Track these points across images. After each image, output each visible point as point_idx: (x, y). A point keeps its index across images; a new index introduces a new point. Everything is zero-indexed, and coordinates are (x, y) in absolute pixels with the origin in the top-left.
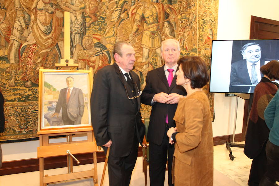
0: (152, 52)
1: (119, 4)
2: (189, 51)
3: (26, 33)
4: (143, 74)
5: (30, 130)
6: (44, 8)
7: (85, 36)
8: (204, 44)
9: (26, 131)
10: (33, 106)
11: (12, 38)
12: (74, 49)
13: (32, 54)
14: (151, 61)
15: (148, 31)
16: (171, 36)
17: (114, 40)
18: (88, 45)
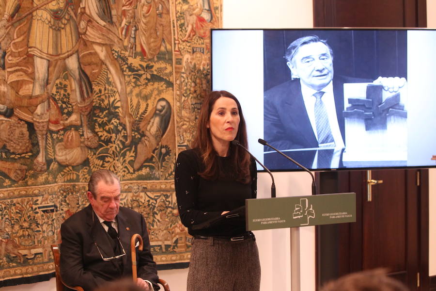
0: (55, 67)
2: (150, 60)
4: (36, 128)
8: (189, 36)
14: (54, 91)
16: (103, 23)
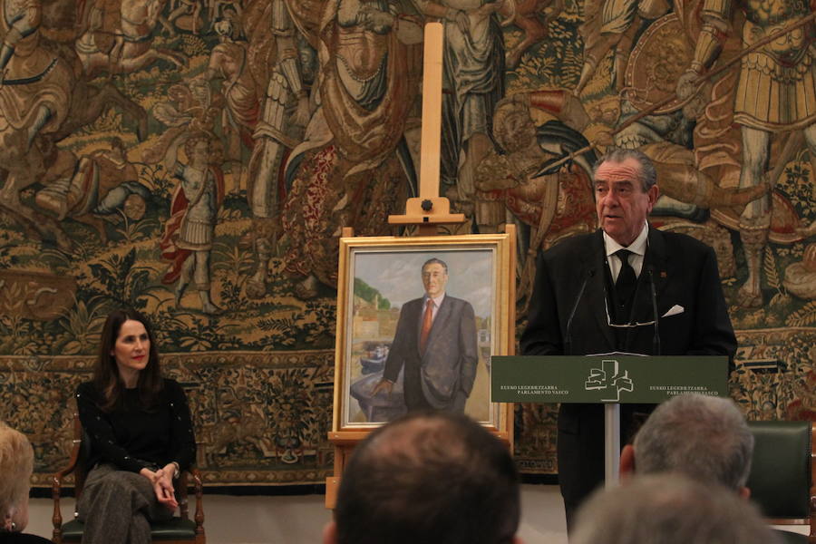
0: (784, 141)
3: (302, 111)
5: (307, 453)
6: (361, 18)
7: (502, 101)
9: (293, 458)
10: (319, 367)
11: (260, 130)
12: (462, 153)
13: (321, 181)
17: (614, 105)
18: (515, 136)
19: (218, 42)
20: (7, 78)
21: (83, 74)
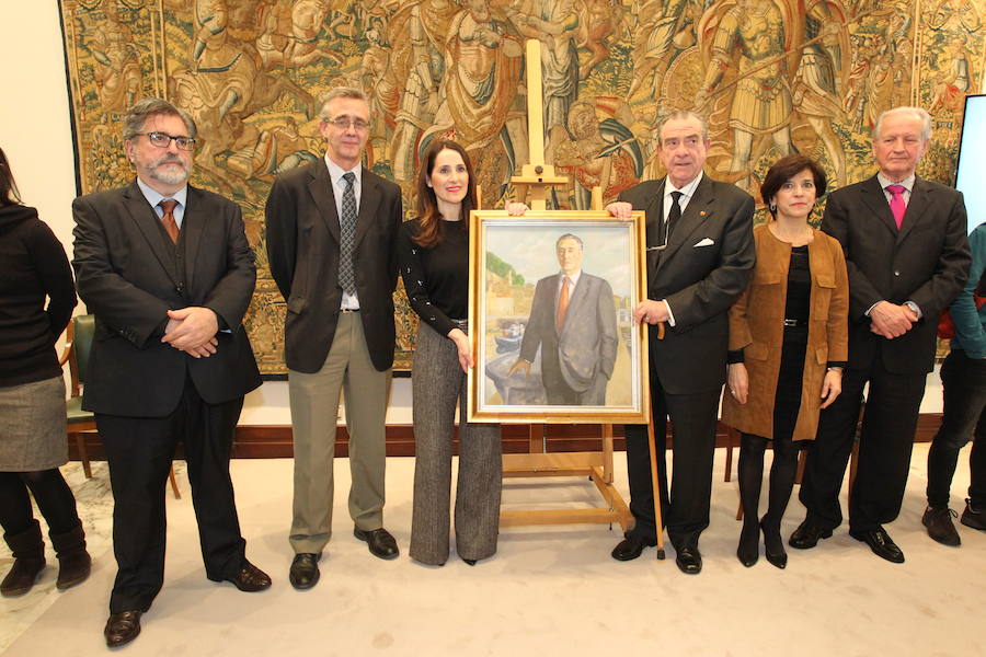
0: (760, 141)
1: (670, 8)
3: (432, 102)
6: (477, 35)
7: (575, 103)
11: (400, 116)
12: (546, 139)
15: (753, 78)
16: (822, 93)
17: (653, 109)
18: (584, 128)
19: (369, 47)
20: (201, 67)
21: (263, 67)
